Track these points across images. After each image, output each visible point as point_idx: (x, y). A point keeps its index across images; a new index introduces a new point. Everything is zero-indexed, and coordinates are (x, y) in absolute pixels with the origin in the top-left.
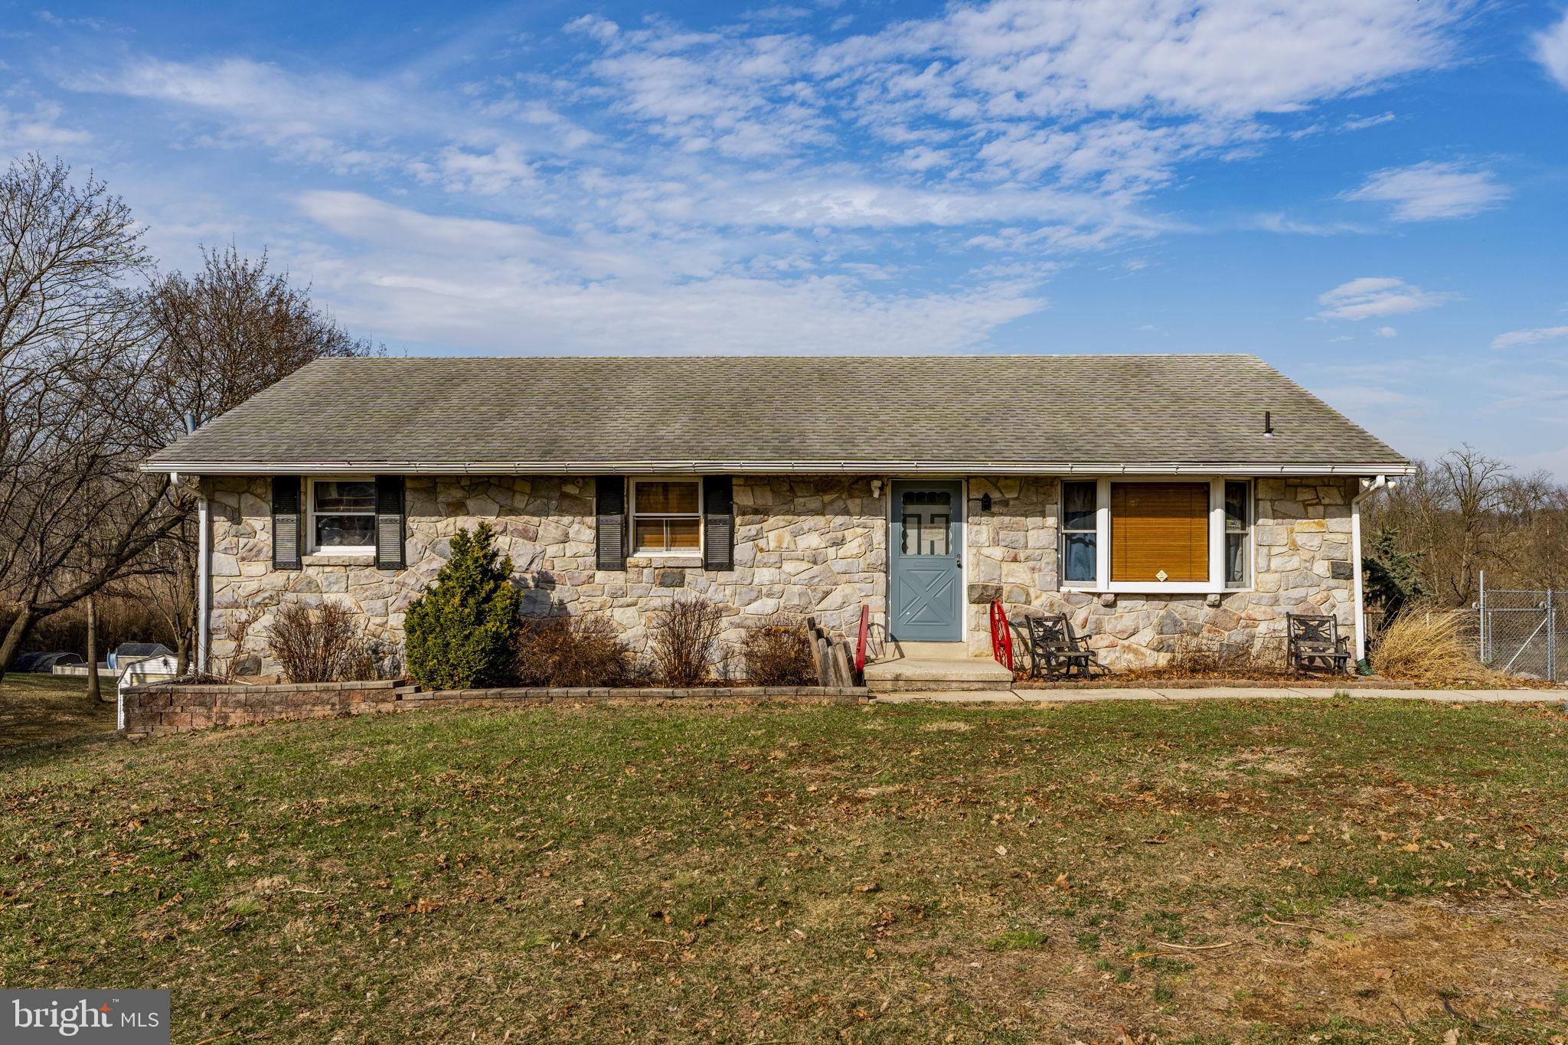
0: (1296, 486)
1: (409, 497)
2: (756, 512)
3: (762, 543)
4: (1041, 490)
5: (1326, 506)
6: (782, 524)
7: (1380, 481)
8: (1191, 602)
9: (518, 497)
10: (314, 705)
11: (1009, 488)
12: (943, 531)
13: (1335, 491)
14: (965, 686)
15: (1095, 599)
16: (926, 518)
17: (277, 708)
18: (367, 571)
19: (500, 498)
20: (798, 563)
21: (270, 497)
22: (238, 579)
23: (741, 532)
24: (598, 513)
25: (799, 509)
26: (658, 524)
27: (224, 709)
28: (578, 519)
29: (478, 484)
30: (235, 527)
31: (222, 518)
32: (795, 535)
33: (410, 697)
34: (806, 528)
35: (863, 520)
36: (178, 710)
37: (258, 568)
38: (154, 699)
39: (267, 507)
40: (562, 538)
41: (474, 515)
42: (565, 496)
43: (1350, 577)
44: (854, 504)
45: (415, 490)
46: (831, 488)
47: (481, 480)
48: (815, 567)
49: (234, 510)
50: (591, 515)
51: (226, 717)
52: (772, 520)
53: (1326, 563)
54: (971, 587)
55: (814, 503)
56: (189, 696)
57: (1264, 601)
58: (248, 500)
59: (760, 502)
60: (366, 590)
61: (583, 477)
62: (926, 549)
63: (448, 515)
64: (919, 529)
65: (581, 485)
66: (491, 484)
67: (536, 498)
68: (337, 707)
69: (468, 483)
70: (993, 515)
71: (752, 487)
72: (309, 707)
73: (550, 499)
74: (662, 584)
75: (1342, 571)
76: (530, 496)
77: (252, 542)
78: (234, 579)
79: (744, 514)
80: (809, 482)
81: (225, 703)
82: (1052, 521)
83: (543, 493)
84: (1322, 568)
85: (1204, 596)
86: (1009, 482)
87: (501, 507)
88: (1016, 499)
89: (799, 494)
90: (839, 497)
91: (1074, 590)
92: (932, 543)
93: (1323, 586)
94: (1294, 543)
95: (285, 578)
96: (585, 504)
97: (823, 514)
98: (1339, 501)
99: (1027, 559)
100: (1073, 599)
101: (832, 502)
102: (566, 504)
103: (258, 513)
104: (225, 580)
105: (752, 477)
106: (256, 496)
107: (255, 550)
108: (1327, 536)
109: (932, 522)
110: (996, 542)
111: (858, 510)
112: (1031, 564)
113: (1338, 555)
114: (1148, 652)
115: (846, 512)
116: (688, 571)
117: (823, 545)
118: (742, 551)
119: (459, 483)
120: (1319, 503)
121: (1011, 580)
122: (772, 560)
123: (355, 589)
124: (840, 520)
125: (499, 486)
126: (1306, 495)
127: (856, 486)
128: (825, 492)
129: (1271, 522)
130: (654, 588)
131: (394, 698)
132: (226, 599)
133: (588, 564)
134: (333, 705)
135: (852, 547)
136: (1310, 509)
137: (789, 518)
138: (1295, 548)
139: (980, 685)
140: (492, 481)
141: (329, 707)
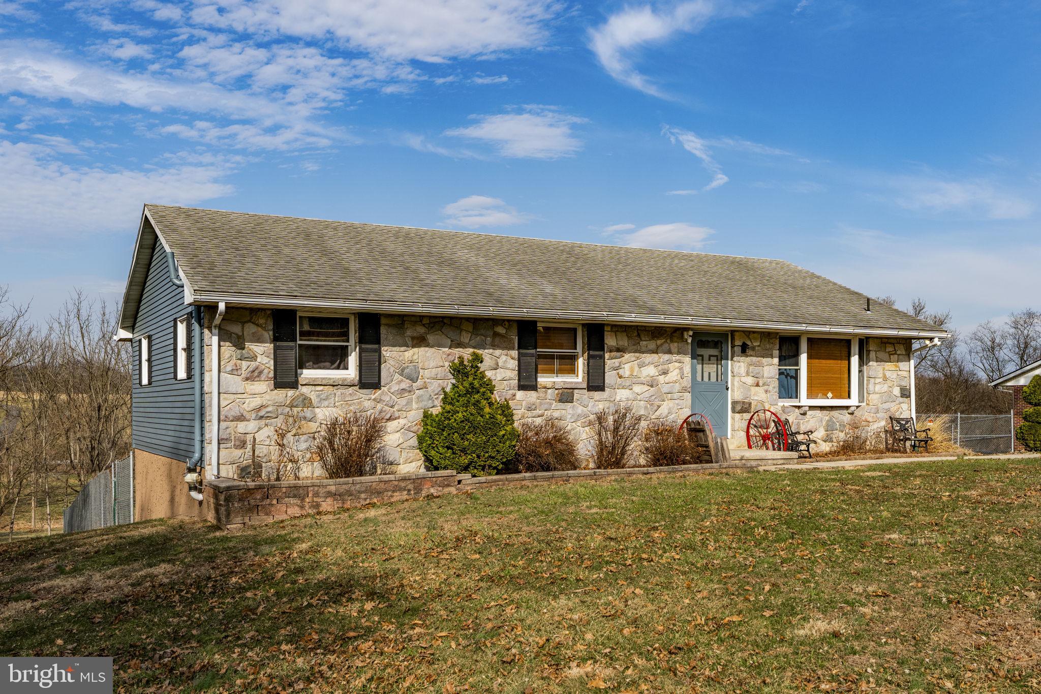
0: (886, 343)
1: (383, 331)
2: (618, 350)
3: (621, 372)
4: (771, 341)
5: (899, 355)
6: (633, 359)
7: (936, 341)
8: (841, 412)
9: (464, 333)
10: (394, 492)
11: (755, 339)
12: (715, 366)
13: (902, 346)
14: (775, 462)
15: (797, 410)
16: (706, 357)
17: (363, 496)
18: (351, 390)
19: (451, 334)
20: (642, 386)
21: (271, 327)
22: (243, 396)
23: (609, 363)
24: (519, 348)
25: (644, 349)
26: (551, 357)
27: (315, 499)
28: (505, 352)
29: (435, 323)
30: (239, 351)
31: (228, 344)
32: (641, 366)
33: (469, 482)
34: (647, 362)
35: (678, 357)
36: (275, 502)
37: (262, 387)
38: (251, 494)
39: (268, 335)
40: (495, 366)
41: (432, 347)
42: (496, 334)
43: (909, 396)
44: (674, 346)
45: (388, 325)
46: (662, 335)
47: (436, 320)
48: (652, 389)
49: (239, 337)
50: (513, 349)
51: (318, 505)
52: (627, 356)
53: (898, 388)
54: (734, 403)
55: (652, 345)
56: (284, 490)
57: (873, 411)
58: (250, 329)
59: (621, 343)
60: (350, 405)
61: (509, 321)
62: (706, 379)
63: (413, 347)
64: (703, 364)
65: (506, 326)
66: (445, 323)
67: (477, 335)
68: (412, 492)
69: (428, 322)
70: (747, 356)
71: (615, 332)
72: (390, 493)
73: (486, 337)
74: (561, 401)
75: (905, 393)
76: (472, 333)
77: (253, 364)
78: (239, 396)
79: (611, 351)
80: (649, 331)
81: (316, 494)
82: (776, 361)
83: (482, 331)
84: (897, 391)
85: (847, 407)
86: (755, 335)
87: (452, 341)
88: (759, 346)
89: (643, 339)
90: (666, 342)
91: (786, 404)
92: (709, 373)
93: (897, 402)
94: (885, 376)
95: (285, 395)
96: (511, 341)
97: (657, 353)
98: (904, 353)
99: (764, 385)
100: (786, 410)
101: (662, 345)
102: (497, 340)
103: (259, 340)
104: (232, 397)
105: (616, 326)
106: (258, 325)
107: (257, 372)
108: (900, 373)
109: (710, 360)
110: (748, 374)
111: (676, 350)
112: (766, 387)
113: (904, 384)
114: (822, 442)
115: (670, 352)
116: (576, 391)
117: (657, 374)
118: (610, 377)
119: (421, 321)
120: (896, 354)
121: (756, 398)
122: (627, 384)
123: (342, 405)
124: (667, 357)
125: (451, 325)
126: (890, 349)
127: (675, 334)
128: (658, 338)
129: (875, 364)
130: (554, 404)
131: (457, 483)
132: (233, 413)
133: (512, 385)
134: (409, 490)
135: (674, 375)
136: (892, 356)
137: (637, 355)
138: (885, 379)
139: (782, 461)
140: (445, 321)
141: (406, 492)
